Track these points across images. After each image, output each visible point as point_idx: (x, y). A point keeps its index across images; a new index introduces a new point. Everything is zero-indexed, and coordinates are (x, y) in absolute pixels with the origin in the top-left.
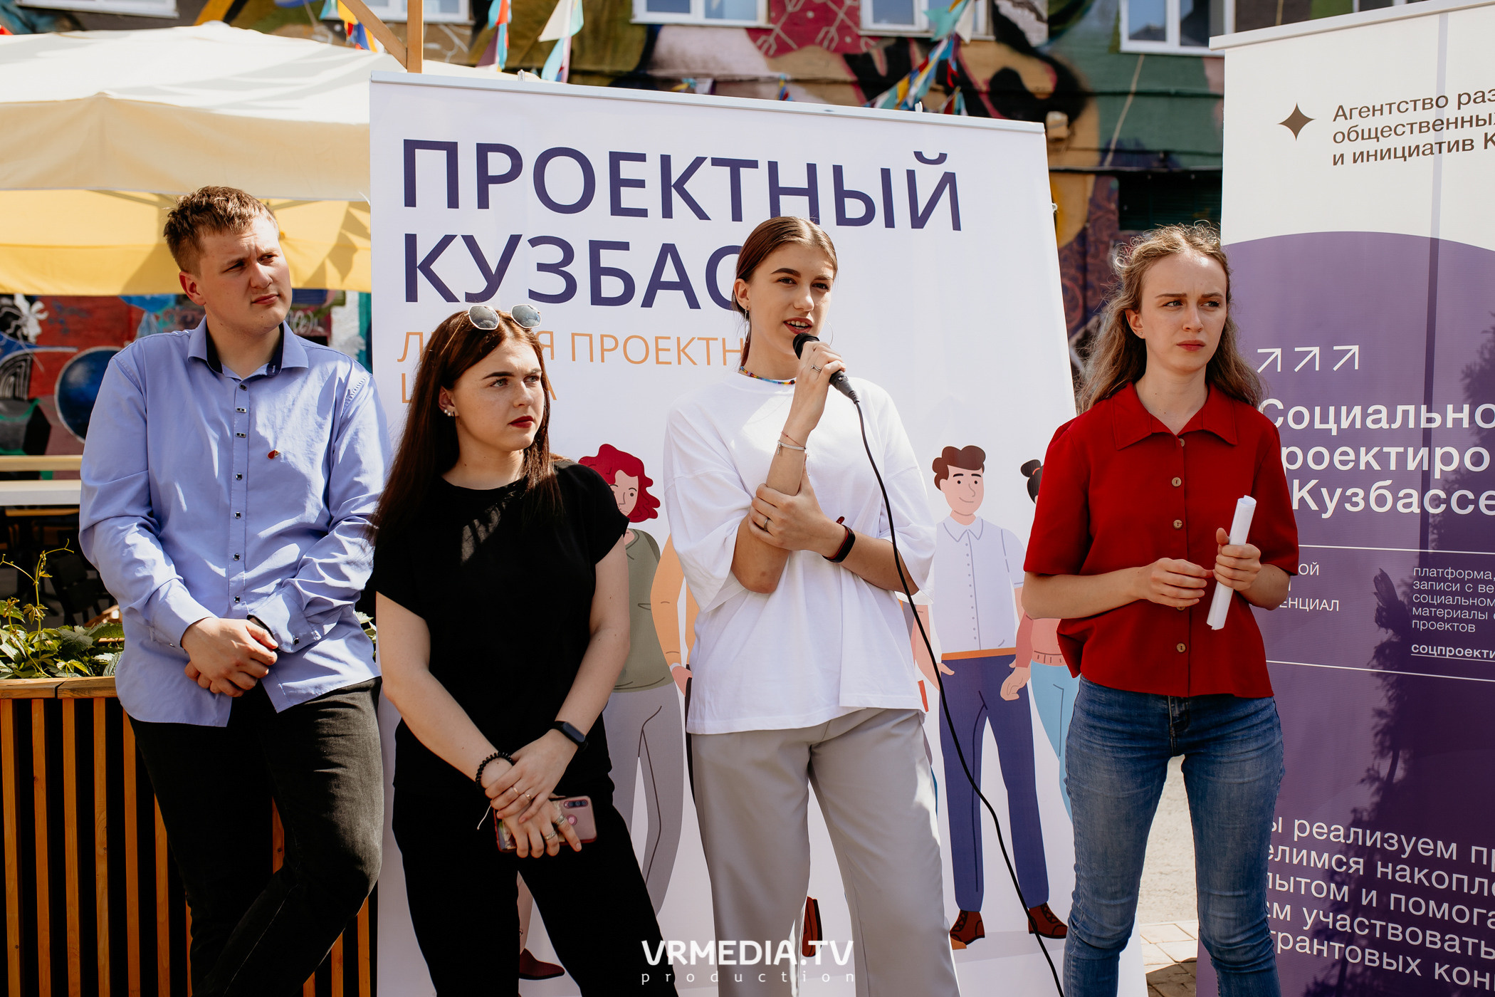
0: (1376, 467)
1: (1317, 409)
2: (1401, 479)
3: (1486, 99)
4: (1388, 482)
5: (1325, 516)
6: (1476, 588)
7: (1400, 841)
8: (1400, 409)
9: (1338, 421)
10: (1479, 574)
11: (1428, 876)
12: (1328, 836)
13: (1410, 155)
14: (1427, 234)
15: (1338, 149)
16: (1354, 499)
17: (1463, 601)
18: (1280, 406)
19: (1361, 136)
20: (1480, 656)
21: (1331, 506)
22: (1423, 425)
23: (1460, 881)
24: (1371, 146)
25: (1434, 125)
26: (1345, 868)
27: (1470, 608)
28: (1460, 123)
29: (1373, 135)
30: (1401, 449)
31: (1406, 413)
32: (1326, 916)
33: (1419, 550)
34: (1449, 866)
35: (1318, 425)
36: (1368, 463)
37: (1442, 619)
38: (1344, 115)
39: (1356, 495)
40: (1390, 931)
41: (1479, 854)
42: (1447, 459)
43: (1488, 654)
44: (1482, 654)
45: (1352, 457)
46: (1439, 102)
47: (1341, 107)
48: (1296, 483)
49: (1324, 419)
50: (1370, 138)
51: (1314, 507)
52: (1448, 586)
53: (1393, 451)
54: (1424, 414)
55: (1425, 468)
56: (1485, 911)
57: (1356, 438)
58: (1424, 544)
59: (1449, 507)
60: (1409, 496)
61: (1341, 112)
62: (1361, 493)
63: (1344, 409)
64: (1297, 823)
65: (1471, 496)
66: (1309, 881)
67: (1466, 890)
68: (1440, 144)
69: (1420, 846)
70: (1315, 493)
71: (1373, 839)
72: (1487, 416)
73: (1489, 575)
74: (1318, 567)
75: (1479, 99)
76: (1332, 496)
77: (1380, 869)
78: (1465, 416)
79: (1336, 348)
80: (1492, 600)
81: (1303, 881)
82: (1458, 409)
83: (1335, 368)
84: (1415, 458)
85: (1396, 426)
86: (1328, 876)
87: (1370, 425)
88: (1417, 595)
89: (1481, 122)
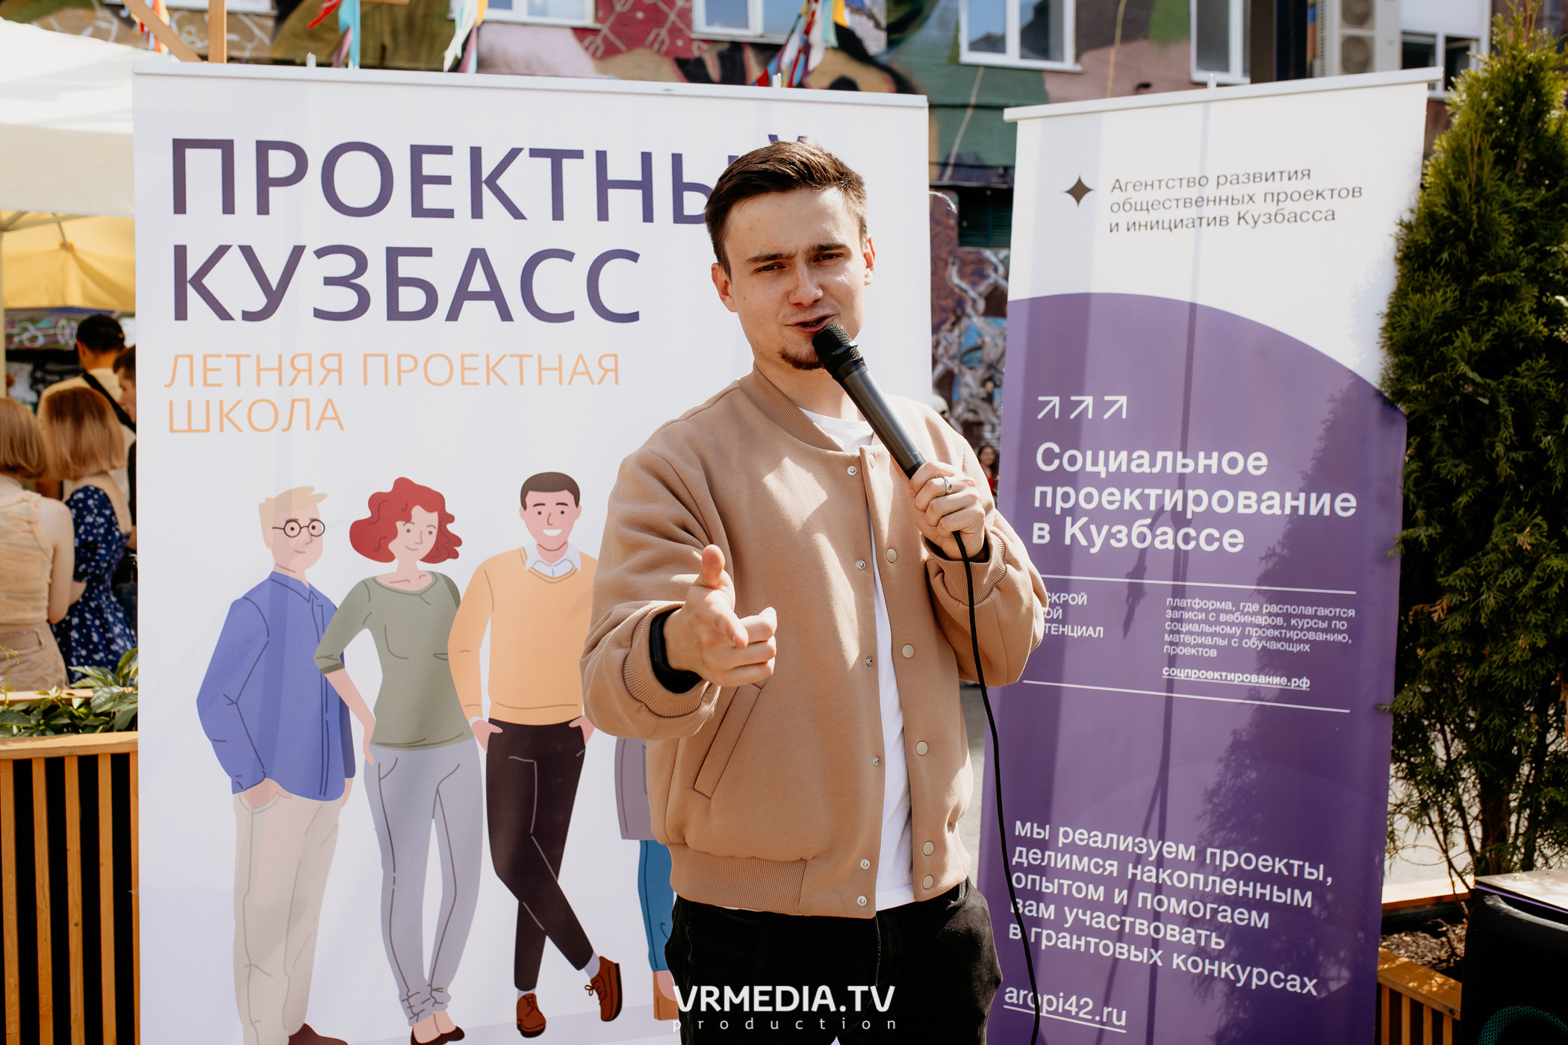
0: (1138, 507)
1: (1089, 454)
2: (1159, 518)
3: (1240, 181)
4: (1148, 521)
5: (1093, 551)
6: (1218, 617)
7: (1148, 845)
8: (1160, 455)
9: (1106, 464)
10: (1221, 604)
11: (1170, 876)
12: (1088, 843)
13: (1176, 227)
14: (1186, 297)
15: (1115, 218)
16: (1119, 536)
17: (1207, 629)
18: (1057, 449)
19: (1134, 207)
20: (1219, 678)
21: (1099, 542)
22: (1179, 470)
23: (1197, 880)
24: (1142, 217)
25: (1196, 202)
26: (1101, 870)
27: (1213, 635)
28: (1218, 201)
29: (1144, 207)
30: (1160, 492)
31: (1165, 459)
32: (1084, 914)
33: (1171, 583)
34: (1188, 866)
35: (1089, 468)
36: (1131, 504)
37: (1189, 645)
38: (1120, 188)
39: (1120, 532)
40: (1138, 926)
41: (1213, 855)
42: (1198, 501)
43: (1226, 676)
44: (1221, 676)
45: (1118, 497)
46: (1201, 181)
47: (1118, 181)
48: (1069, 520)
49: (1095, 463)
50: (1141, 210)
51: (1083, 542)
52: (1195, 615)
53: (1153, 493)
54: (1180, 460)
55: (1180, 508)
56: (1216, 906)
57: (1122, 480)
58: (1176, 577)
59: (1198, 544)
60: (1164, 533)
61: (1118, 185)
62: (1125, 530)
63: (1112, 454)
64: (1062, 830)
65: (1216, 534)
66: (1070, 882)
67: (1201, 888)
68: (1201, 219)
69: (1165, 849)
70: (1085, 530)
71: (1126, 843)
72: (1233, 463)
73: (1229, 606)
74: (1085, 597)
75: (1235, 181)
76: (1099, 533)
77: (1131, 871)
78: (1213, 462)
79: (1107, 398)
80: (1231, 628)
81: (1066, 883)
82: (1208, 457)
83: (1106, 417)
84: (1172, 499)
85: (1156, 470)
86: (1087, 878)
87: (1134, 469)
88: (1169, 623)
89: (1235, 202)
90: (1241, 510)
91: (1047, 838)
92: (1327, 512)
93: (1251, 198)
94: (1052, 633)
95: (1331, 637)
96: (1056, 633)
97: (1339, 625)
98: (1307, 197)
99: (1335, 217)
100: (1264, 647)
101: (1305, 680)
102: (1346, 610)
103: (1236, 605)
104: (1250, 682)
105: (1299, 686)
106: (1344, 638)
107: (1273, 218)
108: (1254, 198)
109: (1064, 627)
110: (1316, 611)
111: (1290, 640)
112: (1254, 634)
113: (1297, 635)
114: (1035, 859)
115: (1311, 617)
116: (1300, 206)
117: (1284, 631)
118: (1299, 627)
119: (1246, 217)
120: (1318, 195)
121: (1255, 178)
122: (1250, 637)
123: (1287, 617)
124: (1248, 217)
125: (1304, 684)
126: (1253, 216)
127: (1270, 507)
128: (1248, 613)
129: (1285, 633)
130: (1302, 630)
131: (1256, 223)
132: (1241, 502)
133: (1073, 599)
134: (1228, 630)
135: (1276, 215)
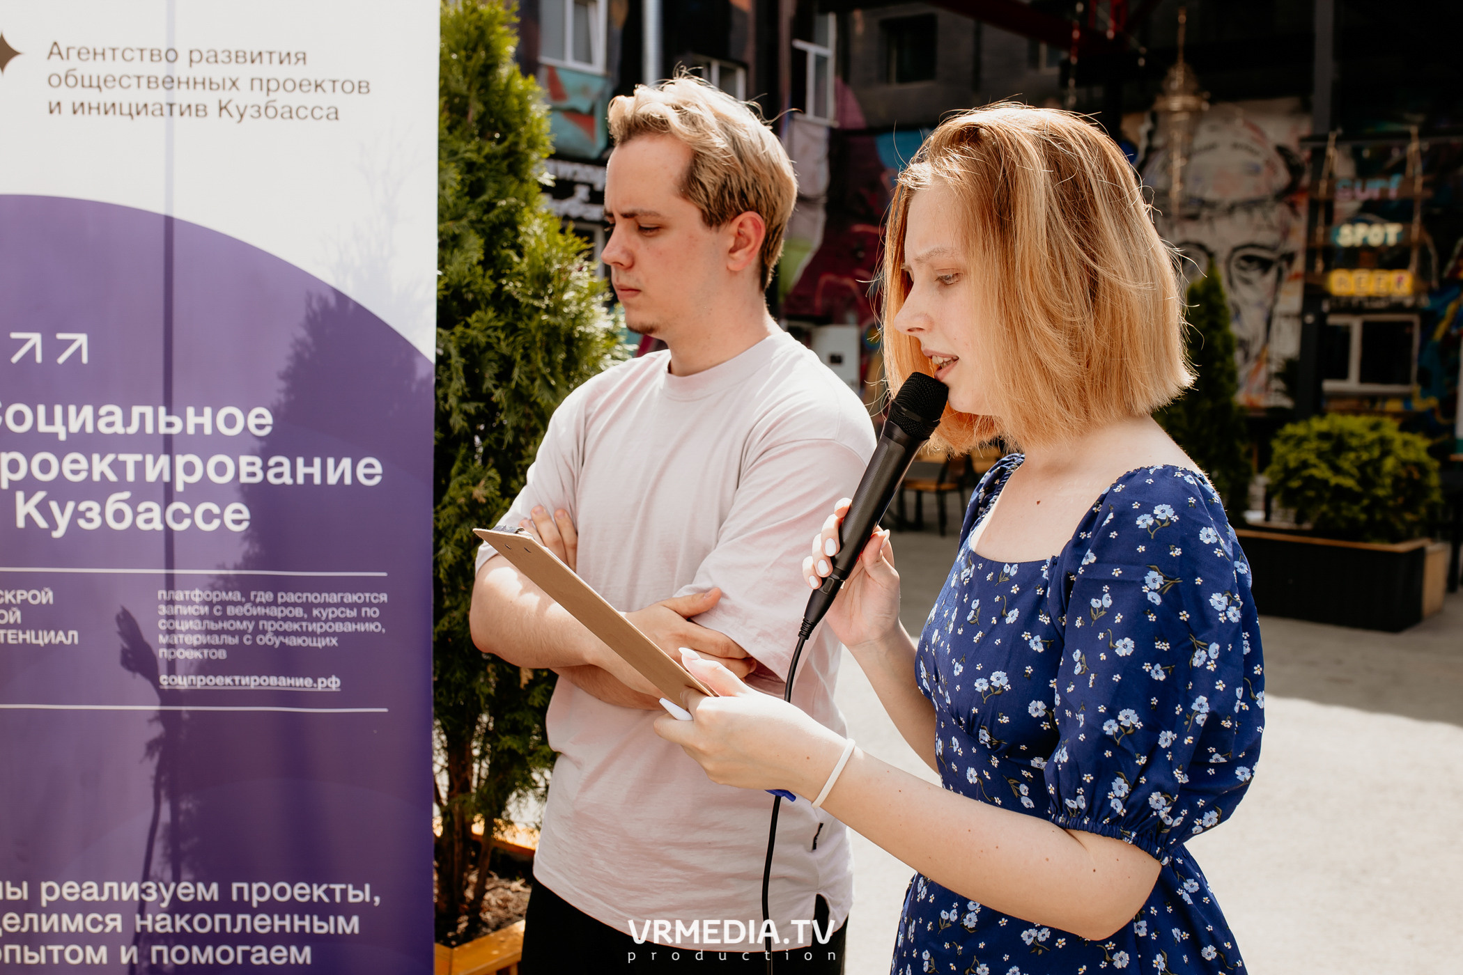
0: (112, 477)
1: (41, 409)
2: (140, 491)
3: (219, 59)
4: (126, 495)
5: (57, 534)
6: (224, 611)
7: (158, 890)
8: (136, 411)
9: (66, 422)
10: (227, 593)
11: (190, 922)
12: (80, 896)
13: (138, 113)
14: (159, 208)
15: (55, 95)
16: (89, 515)
17: (212, 626)
19: (81, 82)
20: (231, 683)
21: (63, 522)
22: (163, 430)
23: (223, 922)
24: (92, 96)
25: (163, 82)
26: (101, 927)
27: (220, 632)
28: (192, 83)
29: (95, 83)
31: (142, 416)
33: (162, 571)
34: (211, 908)
35: (43, 427)
36: (103, 474)
37: (190, 646)
38: (60, 53)
39: (90, 509)
41: (240, 890)
42: (189, 469)
43: (240, 681)
44: (233, 681)
45: (84, 465)
46: (171, 55)
47: (55, 44)
48: (20, 496)
49: (50, 420)
50: (91, 86)
51: (42, 524)
52: (196, 611)
53: (130, 459)
54: (163, 418)
55: (166, 478)
56: (247, 948)
57: (87, 443)
58: (170, 564)
59: (193, 523)
60: (150, 510)
61: (55, 50)
62: (96, 507)
63: (72, 409)
64: (44, 886)
65: (215, 509)
66: (61, 947)
67: (229, 929)
69: (180, 891)
70: (43, 508)
71: (130, 891)
72: (230, 421)
73: (237, 596)
74: (50, 594)
75: (212, 59)
76: (62, 511)
77: (139, 922)
78: (206, 420)
79: (60, 336)
80: (241, 623)
81: (56, 949)
82: (199, 413)
83: (61, 360)
84: (155, 469)
85: (133, 429)
86: (83, 939)
87: (103, 429)
88: (164, 621)
89: (214, 86)
90: (244, 479)
91: (26, 897)
92: (348, 481)
93: (234, 84)
94: (10, 641)
95: (361, 627)
96: (15, 642)
97: (370, 612)
98: (304, 88)
99: (339, 116)
100: (282, 644)
101: (334, 679)
102: (376, 595)
103: (246, 595)
104: (269, 685)
105: (327, 687)
106: (377, 627)
107: (262, 111)
108: (238, 84)
109: (24, 633)
110: (342, 598)
111: (313, 634)
112: (270, 629)
113: (321, 627)
114: (12, 926)
115: (337, 606)
116: (296, 99)
117: (304, 624)
118: (324, 618)
119: (229, 107)
120: (317, 86)
121: (237, 57)
122: (264, 632)
123: (308, 607)
124: (231, 107)
125: (334, 683)
126: (237, 107)
127: (279, 475)
128: (261, 604)
129: (307, 626)
130: (327, 621)
131: (242, 116)
132: (244, 469)
133: (34, 597)
134: (238, 625)
135: (266, 108)
